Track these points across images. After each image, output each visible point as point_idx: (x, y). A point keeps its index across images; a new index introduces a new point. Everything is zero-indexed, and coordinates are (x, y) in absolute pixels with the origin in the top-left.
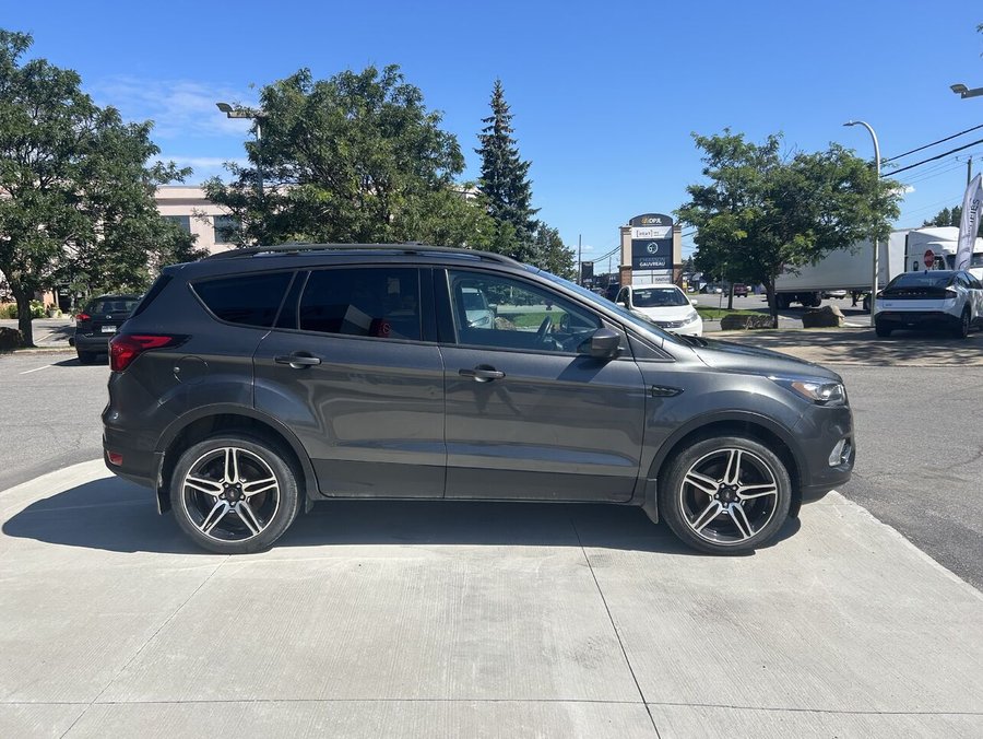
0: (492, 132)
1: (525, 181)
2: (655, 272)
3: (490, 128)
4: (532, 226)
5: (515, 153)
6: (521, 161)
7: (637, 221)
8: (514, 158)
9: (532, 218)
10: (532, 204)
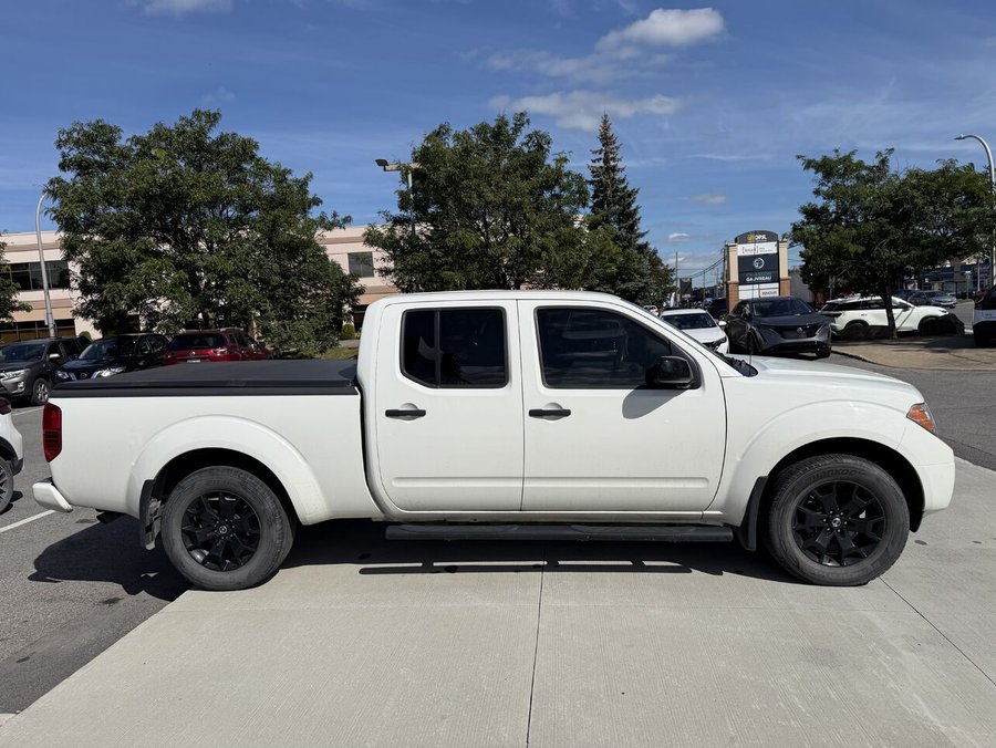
0: (601, 164)
1: (633, 206)
2: (762, 286)
3: (599, 160)
4: (642, 248)
5: (623, 181)
6: (630, 189)
7: (742, 239)
8: (622, 186)
9: (641, 241)
10: (641, 227)
